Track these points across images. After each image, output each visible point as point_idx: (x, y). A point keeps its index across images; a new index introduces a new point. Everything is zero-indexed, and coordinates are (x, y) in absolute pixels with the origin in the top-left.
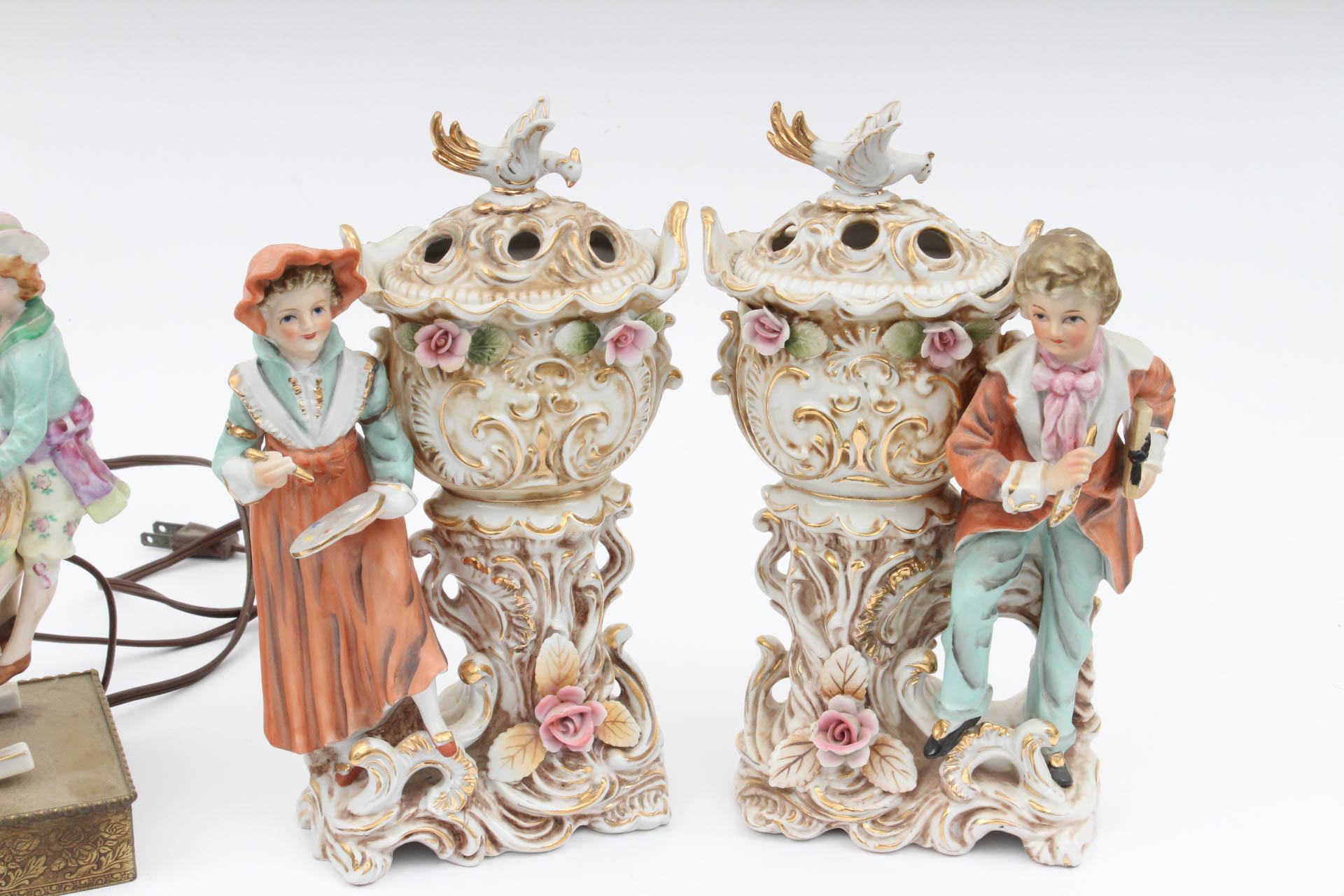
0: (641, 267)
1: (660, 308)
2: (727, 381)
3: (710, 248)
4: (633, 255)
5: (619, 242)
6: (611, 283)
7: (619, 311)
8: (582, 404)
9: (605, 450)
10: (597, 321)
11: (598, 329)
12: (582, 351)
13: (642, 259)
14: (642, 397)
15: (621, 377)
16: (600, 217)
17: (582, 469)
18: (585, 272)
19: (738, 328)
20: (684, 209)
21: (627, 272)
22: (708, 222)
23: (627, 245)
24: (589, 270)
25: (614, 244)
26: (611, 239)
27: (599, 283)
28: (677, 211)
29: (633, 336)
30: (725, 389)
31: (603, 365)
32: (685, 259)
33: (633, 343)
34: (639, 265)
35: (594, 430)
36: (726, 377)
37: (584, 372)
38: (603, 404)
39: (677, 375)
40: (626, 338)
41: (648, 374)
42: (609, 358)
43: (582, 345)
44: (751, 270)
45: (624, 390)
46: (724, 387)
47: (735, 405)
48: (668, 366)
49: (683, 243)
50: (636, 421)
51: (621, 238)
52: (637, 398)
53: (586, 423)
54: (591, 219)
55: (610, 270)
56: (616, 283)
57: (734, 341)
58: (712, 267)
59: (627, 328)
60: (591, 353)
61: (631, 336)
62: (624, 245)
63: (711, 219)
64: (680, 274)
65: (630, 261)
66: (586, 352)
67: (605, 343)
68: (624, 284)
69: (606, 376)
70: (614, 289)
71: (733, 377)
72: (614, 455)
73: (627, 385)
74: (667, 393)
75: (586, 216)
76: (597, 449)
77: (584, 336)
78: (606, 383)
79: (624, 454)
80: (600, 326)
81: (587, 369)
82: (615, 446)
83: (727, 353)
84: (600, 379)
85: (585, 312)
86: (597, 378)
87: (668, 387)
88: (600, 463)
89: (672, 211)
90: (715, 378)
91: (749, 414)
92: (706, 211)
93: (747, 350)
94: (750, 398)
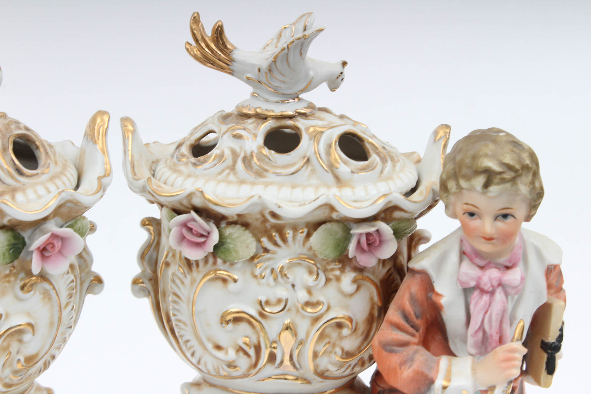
0: (65, 175)
1: (84, 215)
2: (148, 285)
3: (132, 156)
4: (56, 163)
5: (42, 150)
6: (35, 191)
7: (45, 219)
8: (7, 315)
9: (30, 360)
10: (22, 230)
11: (23, 239)
12: (8, 260)
13: (65, 167)
14: (67, 304)
15: (46, 285)
16: (22, 126)
17: (7, 381)
18: (9, 180)
19: (159, 234)
20: (106, 118)
21: (52, 179)
22: (128, 131)
23: (50, 153)
24: (13, 177)
25: (37, 153)
26: (33, 148)
27: (24, 191)
28: (99, 120)
29: (60, 244)
31: (29, 274)
32: (108, 166)
33: (60, 252)
34: (62, 173)
35: (20, 341)
36: (146, 281)
37: (9, 282)
38: (29, 314)
39: (99, 280)
40: (53, 247)
41: (73, 281)
42: (36, 268)
43: (7, 255)
44: (174, 176)
45: (50, 298)
46: (144, 291)
47: (157, 307)
48: (90, 272)
49: (105, 152)
50: (61, 329)
51: (44, 147)
52: (63, 305)
53: (12, 334)
54: (13, 127)
55: (35, 177)
56: (41, 190)
57: (154, 245)
58: (135, 174)
59: (55, 236)
60: (16, 263)
61: (58, 244)
62: (47, 153)
63: (130, 128)
64: (104, 181)
65: (54, 169)
66: (12, 262)
67: (32, 252)
68: (49, 192)
69: (32, 285)
70: (40, 197)
71: (154, 280)
72: (40, 364)
73: (53, 293)
74: (89, 297)
75: (8, 125)
76: (22, 360)
77: (9, 245)
78: (32, 292)
79: (49, 362)
80: (26, 235)
81: (12, 279)
82: (41, 355)
83: (147, 258)
84: (26, 289)
85: (9, 221)
86: (22, 288)
87: (90, 293)
88: (26, 373)
89: (93, 120)
90: (135, 282)
91: (173, 318)
92: (125, 120)
93: (171, 255)
94: (174, 302)
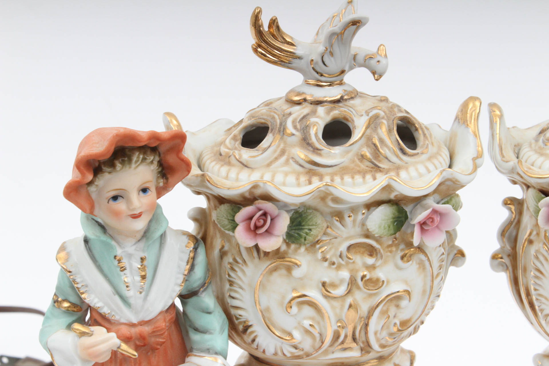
0: (441, 155)
1: (457, 192)
2: (507, 261)
3: (500, 140)
4: (432, 144)
5: (420, 131)
6: (417, 170)
7: (426, 196)
8: (388, 282)
9: (404, 324)
10: (405, 204)
11: (406, 212)
12: (392, 232)
13: (439, 148)
14: (438, 275)
15: (422, 257)
16: (403, 110)
17: (383, 342)
18: (394, 159)
19: (520, 213)
20: (477, 104)
21: (430, 159)
22: (496, 115)
23: (428, 135)
24: (397, 156)
25: (416, 135)
26: (413, 129)
27: (407, 169)
28: (471, 105)
29: (439, 219)
30: (504, 267)
31: (410, 245)
32: (480, 149)
33: (437, 227)
34: (438, 153)
35: (397, 306)
36: (505, 257)
37: (391, 252)
38: (406, 282)
39: (461, 254)
40: (433, 221)
41: (443, 254)
42: (416, 241)
43: (392, 227)
45: (424, 268)
46: (502, 266)
47: (515, 282)
48: (454, 246)
49: (476, 135)
50: (432, 297)
51: (422, 129)
52: (435, 275)
53: (391, 300)
54: (396, 110)
55: (416, 157)
56: (422, 169)
57: (514, 224)
58: (503, 157)
59: (435, 212)
60: (398, 235)
61: (437, 219)
62: (425, 135)
63: (498, 113)
64: (478, 161)
65: (432, 150)
66: (395, 234)
67: (414, 225)
68: (429, 171)
69: (411, 256)
70: (421, 175)
71: (513, 257)
72: (412, 328)
73: (427, 263)
74: (452, 269)
75: (391, 108)
76: (398, 323)
77: (394, 218)
78: (411, 262)
79: (419, 327)
80: (408, 209)
81: (394, 249)
82: (413, 321)
83: (507, 235)
84: (405, 259)
85: (396, 196)
86: (402, 258)
87: (453, 265)
88: (400, 336)
89: (465, 106)
90: (494, 257)
91: (533, 292)
92: (492, 106)
93: (534, 233)
94: (536, 277)
